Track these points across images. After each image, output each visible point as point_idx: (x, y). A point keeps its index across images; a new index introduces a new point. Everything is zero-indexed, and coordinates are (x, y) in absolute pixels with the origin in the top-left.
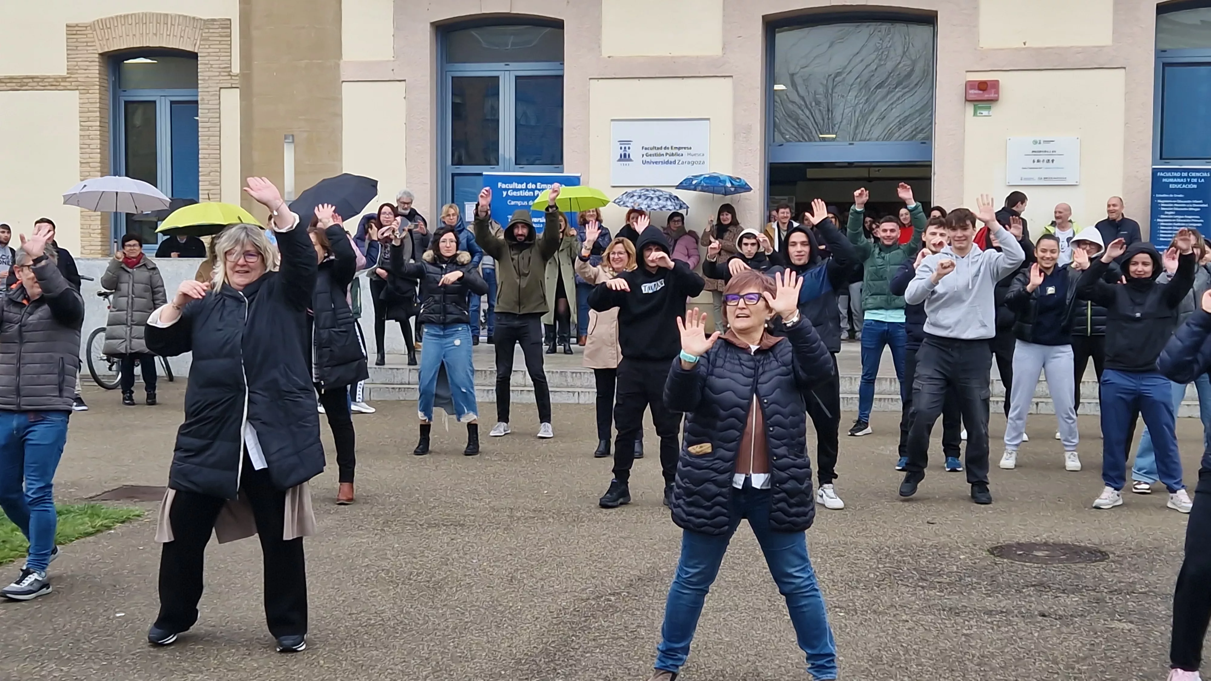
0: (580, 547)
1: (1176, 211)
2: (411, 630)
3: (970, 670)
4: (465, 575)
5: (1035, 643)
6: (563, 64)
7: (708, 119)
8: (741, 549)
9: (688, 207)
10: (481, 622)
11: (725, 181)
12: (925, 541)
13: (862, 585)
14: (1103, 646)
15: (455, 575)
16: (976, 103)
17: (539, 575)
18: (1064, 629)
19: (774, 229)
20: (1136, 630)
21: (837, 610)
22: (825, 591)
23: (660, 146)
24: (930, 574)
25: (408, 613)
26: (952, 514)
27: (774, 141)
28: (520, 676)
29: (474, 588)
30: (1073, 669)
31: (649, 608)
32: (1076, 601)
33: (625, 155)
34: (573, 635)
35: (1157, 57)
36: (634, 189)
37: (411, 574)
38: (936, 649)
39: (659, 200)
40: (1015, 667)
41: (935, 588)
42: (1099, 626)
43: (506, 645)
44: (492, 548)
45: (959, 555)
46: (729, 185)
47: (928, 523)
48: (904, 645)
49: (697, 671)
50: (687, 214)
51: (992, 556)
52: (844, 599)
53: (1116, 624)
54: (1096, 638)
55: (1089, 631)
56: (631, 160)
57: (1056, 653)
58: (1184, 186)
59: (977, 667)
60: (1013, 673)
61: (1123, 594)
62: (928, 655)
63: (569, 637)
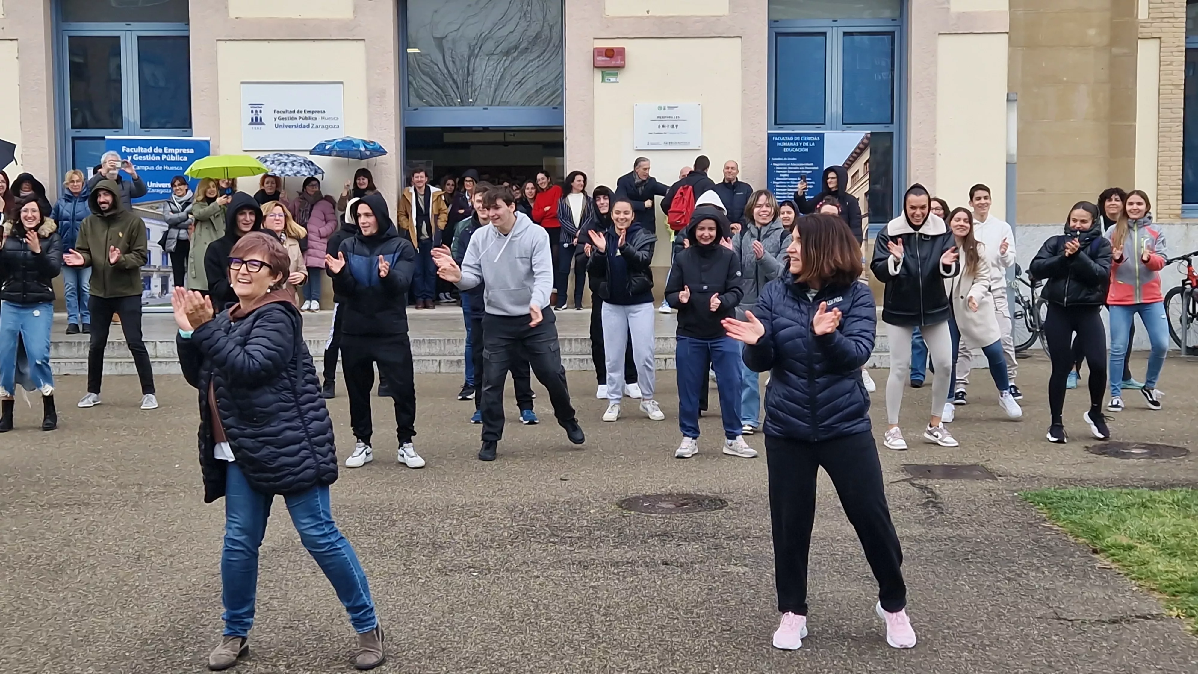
0: (212, 521)
1: (790, 174)
2: (29, 616)
3: (596, 621)
4: (89, 556)
5: (658, 590)
6: (188, 24)
7: (342, 83)
8: (378, 515)
9: (323, 172)
10: (105, 604)
11: (358, 146)
12: (557, 497)
13: (495, 544)
14: (720, 590)
15: (78, 557)
16: (604, 70)
17: (168, 552)
18: (685, 576)
19: (411, 194)
20: (750, 573)
21: (472, 570)
22: (460, 552)
23: (292, 110)
24: (562, 530)
25: (26, 598)
26: (583, 470)
27: (409, 106)
28: (146, 656)
29: (98, 568)
30: (692, 613)
31: (282, 579)
32: (696, 548)
33: (257, 118)
34: (203, 612)
35: (770, 27)
36: (267, 154)
37: (30, 557)
38: (565, 602)
39: (293, 165)
40: (639, 615)
41: (565, 543)
42: (717, 571)
43: (132, 625)
44: (118, 527)
45: (590, 510)
46: (362, 149)
47: (561, 479)
48: (534, 600)
49: (330, 639)
50: (322, 179)
51: (620, 509)
52: (478, 559)
53: (732, 569)
54: (714, 583)
55: (707, 577)
56: (263, 124)
57: (677, 599)
58: (797, 150)
59: (603, 618)
60: (636, 621)
61: (739, 539)
62: (557, 609)
63: (198, 613)
